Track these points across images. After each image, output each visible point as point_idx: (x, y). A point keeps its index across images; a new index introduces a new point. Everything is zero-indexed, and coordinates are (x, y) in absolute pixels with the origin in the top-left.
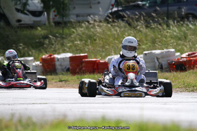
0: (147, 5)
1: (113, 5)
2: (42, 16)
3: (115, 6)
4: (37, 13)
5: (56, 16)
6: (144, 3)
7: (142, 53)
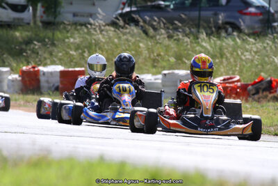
0: (172, 6)
1: (124, 4)
2: (26, 13)
3: (127, 5)
4: (19, 7)
5: (44, 12)
6: (167, 3)
7: (160, 73)
